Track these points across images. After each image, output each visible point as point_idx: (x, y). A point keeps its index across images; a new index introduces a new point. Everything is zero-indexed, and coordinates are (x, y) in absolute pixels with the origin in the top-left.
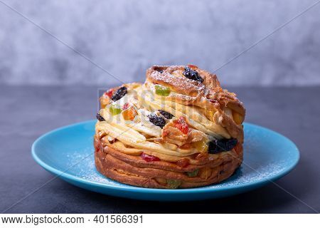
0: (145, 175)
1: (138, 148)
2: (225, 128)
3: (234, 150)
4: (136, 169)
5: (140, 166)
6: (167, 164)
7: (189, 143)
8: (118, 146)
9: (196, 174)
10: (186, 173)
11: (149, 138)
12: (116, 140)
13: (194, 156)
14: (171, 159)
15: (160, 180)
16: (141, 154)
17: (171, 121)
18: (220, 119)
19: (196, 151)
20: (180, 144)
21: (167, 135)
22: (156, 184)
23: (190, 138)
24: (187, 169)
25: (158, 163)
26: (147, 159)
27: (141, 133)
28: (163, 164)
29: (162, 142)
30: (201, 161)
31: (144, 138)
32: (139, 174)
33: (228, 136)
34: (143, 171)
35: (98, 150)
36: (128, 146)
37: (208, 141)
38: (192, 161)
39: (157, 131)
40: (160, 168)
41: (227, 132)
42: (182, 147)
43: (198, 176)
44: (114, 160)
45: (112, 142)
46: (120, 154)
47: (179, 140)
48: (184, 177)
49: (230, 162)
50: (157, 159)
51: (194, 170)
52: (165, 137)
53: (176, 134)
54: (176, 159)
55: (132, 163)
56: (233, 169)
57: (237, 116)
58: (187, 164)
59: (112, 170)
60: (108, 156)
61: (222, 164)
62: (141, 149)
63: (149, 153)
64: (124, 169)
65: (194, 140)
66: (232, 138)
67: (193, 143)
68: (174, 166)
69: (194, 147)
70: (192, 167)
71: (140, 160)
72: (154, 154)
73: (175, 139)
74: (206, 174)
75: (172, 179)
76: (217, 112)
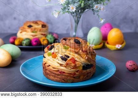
0: (60, 78)
1: (57, 69)
2: (88, 61)
3: (92, 68)
4: (57, 76)
5: (58, 75)
6: (68, 74)
7: (75, 67)
8: (50, 67)
9: (78, 77)
10: (74, 77)
11: (61, 65)
12: (50, 65)
13: (77, 71)
14: (69, 73)
15: (65, 80)
16: (58, 71)
17: (69, 59)
18: (87, 58)
19: (78, 70)
20: (72, 67)
21: (67, 64)
22: (64, 81)
23: (76, 65)
24: (75, 76)
25: (64, 74)
26: (60, 73)
27: (58, 63)
28: (66, 74)
29: (65, 67)
30: (80, 73)
31: (59, 65)
32: (58, 78)
33: (90, 64)
34: (59, 77)
35: (44, 68)
36: (53, 68)
37: (82, 66)
38: (77, 73)
39: (64, 63)
40: (65, 76)
41: (89, 62)
42: (73, 68)
43: (79, 78)
44: (49, 72)
45: (48, 66)
46: (51, 70)
47: (71, 66)
48: (74, 79)
49: (91, 72)
50: (64, 73)
51: (77, 76)
52: (66, 65)
53: (71, 64)
54: (71, 73)
55: (55, 74)
56: (92, 75)
57: (93, 56)
58: (75, 74)
59: (48, 76)
60: (47, 71)
61: (88, 74)
62: (58, 69)
63: (61, 71)
64: (52, 76)
65: (77, 66)
66: (91, 64)
67: (77, 67)
68: (70, 75)
69: (77, 68)
70: (76, 75)
71: (58, 73)
72: (63, 71)
73: (70, 66)
74: (82, 77)
75: (70, 79)
76: (86, 56)
